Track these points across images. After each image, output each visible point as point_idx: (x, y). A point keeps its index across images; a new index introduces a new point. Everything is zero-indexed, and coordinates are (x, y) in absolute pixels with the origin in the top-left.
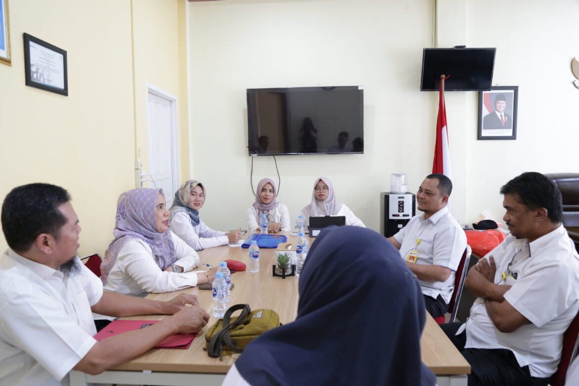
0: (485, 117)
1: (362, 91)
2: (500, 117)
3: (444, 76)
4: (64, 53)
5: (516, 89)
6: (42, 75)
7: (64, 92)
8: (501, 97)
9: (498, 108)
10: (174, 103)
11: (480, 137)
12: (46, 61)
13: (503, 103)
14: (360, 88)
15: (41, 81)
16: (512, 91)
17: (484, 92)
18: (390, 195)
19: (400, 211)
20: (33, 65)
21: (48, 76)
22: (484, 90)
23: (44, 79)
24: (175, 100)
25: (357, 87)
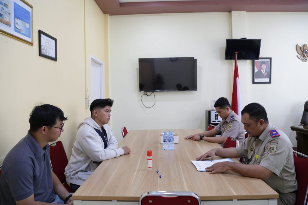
0: (256, 73)
1: (196, 60)
2: (263, 73)
3: (237, 52)
4: (55, 40)
5: (270, 59)
6: (46, 51)
7: (55, 59)
8: (264, 63)
9: (262, 68)
10: (102, 66)
11: (254, 82)
12: (48, 44)
13: (264, 66)
14: (195, 58)
15: (46, 54)
16: (269, 60)
17: (255, 60)
18: (211, 111)
19: (216, 119)
20: (43, 46)
21: (49, 51)
22: (256, 59)
23: (47, 52)
24: (102, 64)
25: (194, 58)
